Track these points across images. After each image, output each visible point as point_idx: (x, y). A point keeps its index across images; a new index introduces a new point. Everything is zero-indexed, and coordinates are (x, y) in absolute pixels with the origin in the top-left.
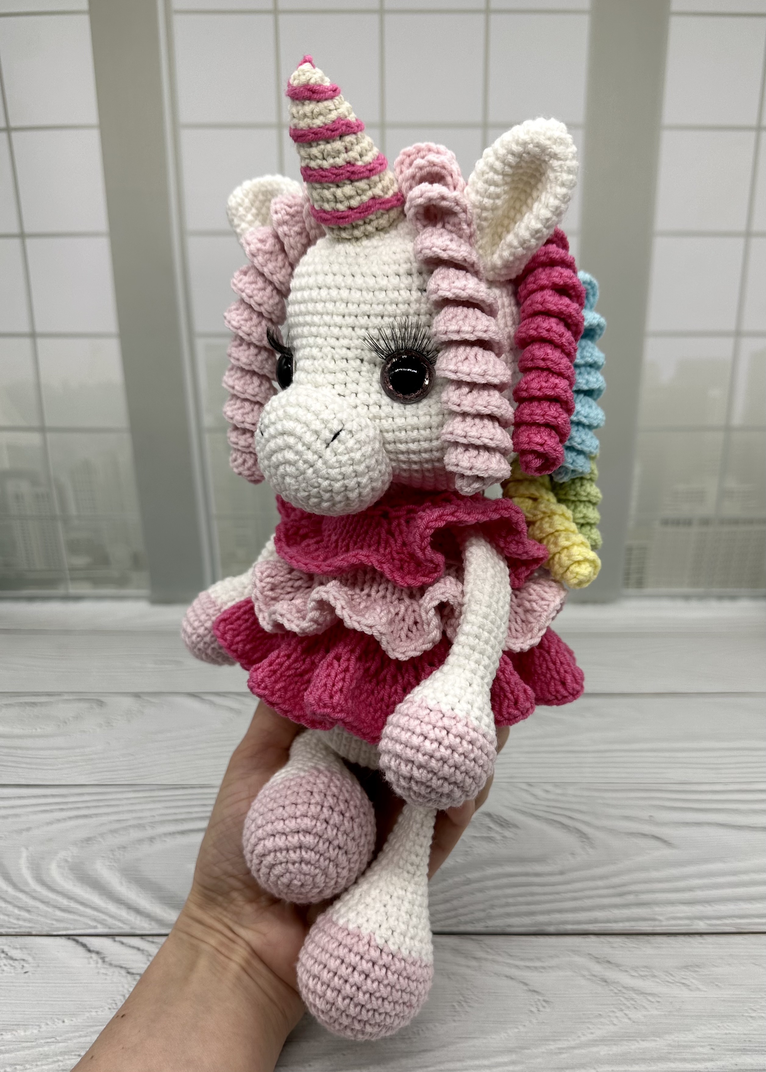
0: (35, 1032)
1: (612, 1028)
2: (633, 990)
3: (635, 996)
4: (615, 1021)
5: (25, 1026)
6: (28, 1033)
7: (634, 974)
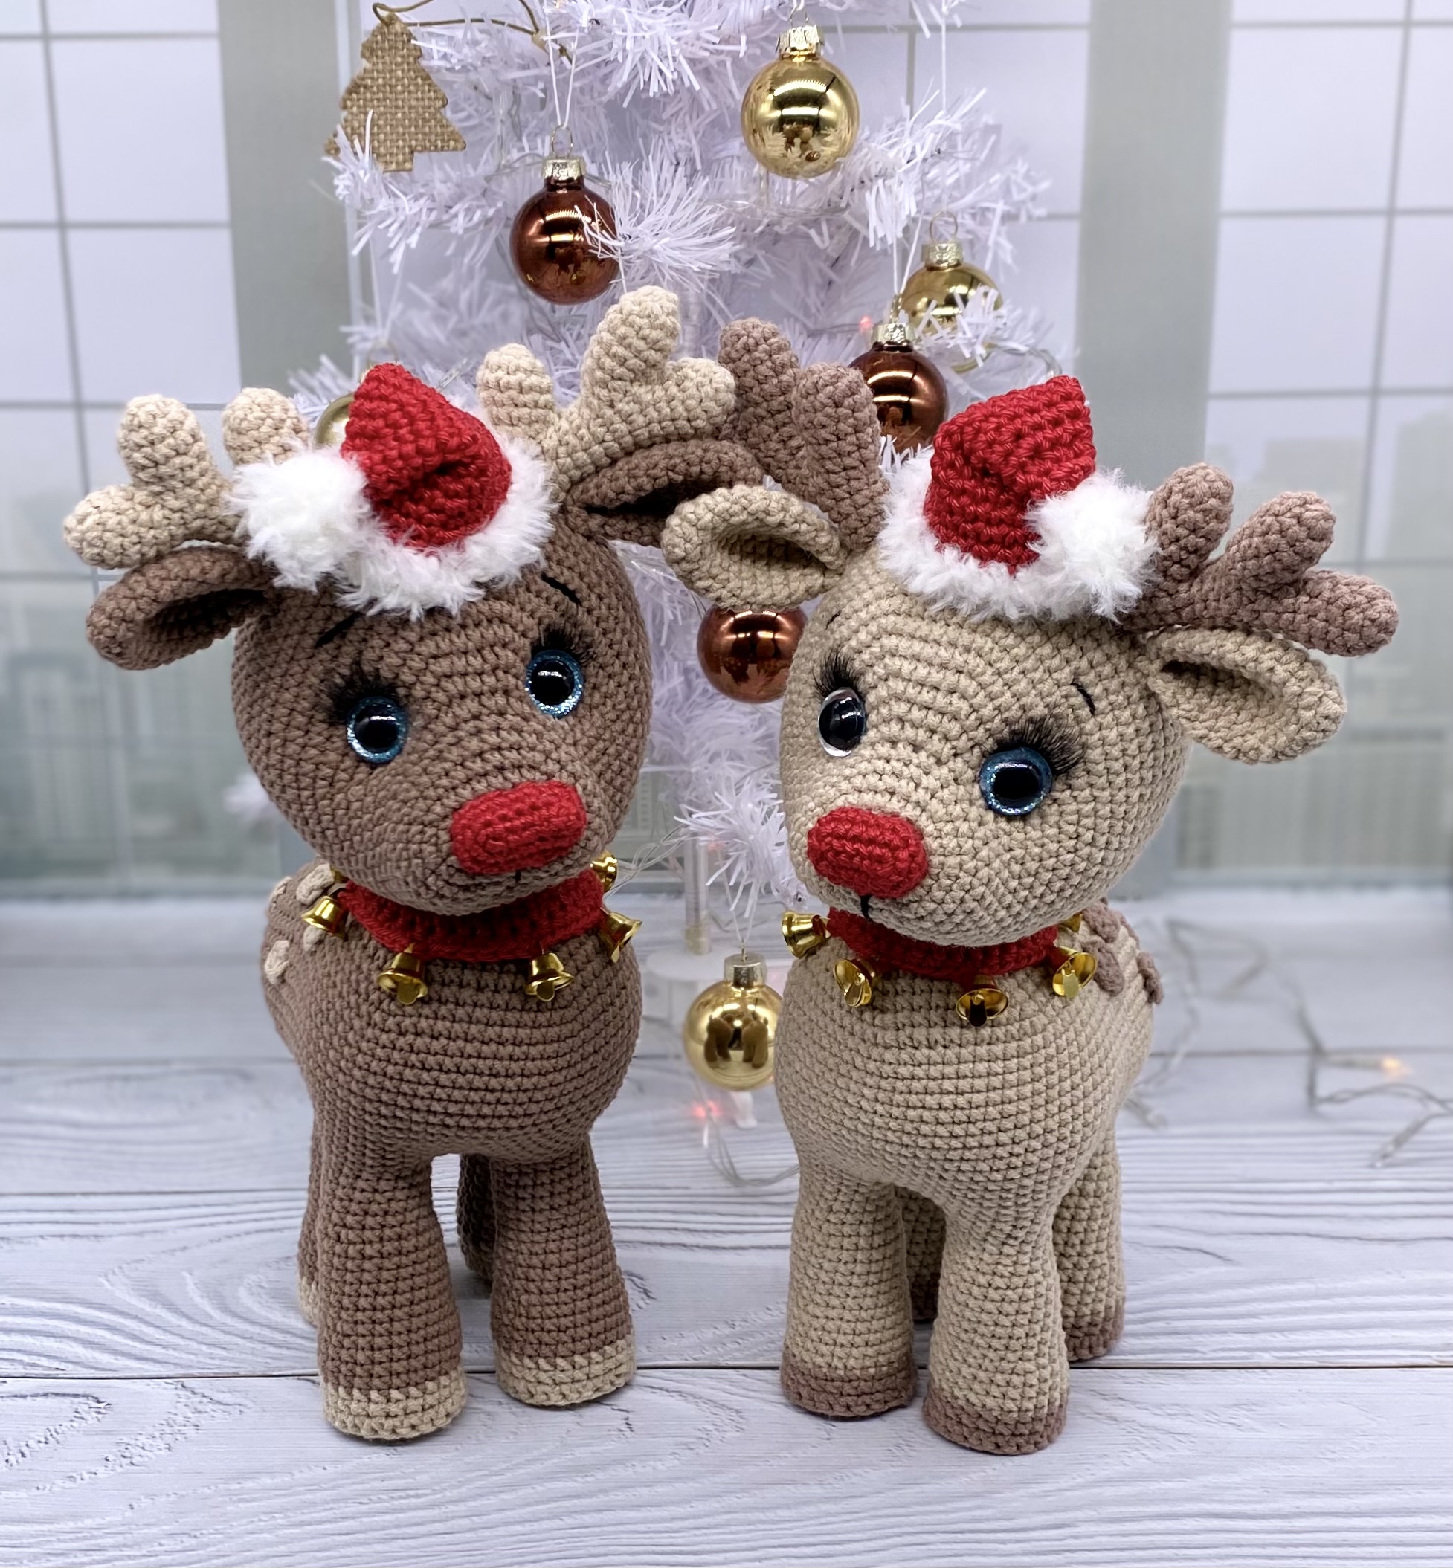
0: (287, 1479)
1: (1121, 1468)
2: (1156, 1428)
3: (1156, 1434)
4: (1127, 1461)
5: (271, 1474)
6: (278, 1480)
7: (1158, 1412)
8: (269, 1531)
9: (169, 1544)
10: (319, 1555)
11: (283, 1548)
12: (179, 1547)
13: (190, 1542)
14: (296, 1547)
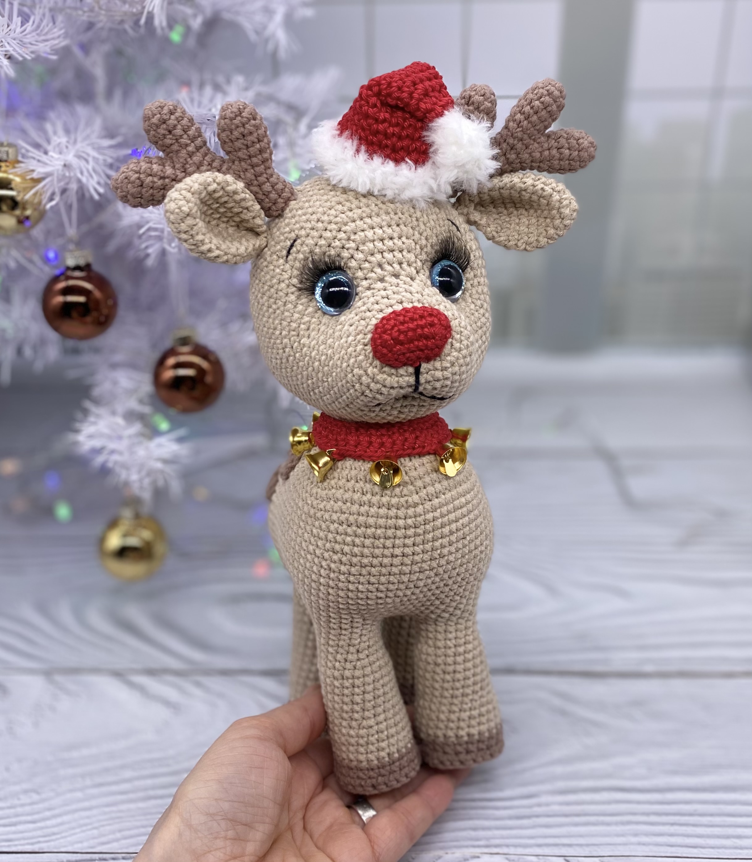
8: (82, 789)
9: (24, 799)
10: (107, 809)
11: (86, 804)
12: (28, 801)
13: (35, 797)
14: (94, 803)
